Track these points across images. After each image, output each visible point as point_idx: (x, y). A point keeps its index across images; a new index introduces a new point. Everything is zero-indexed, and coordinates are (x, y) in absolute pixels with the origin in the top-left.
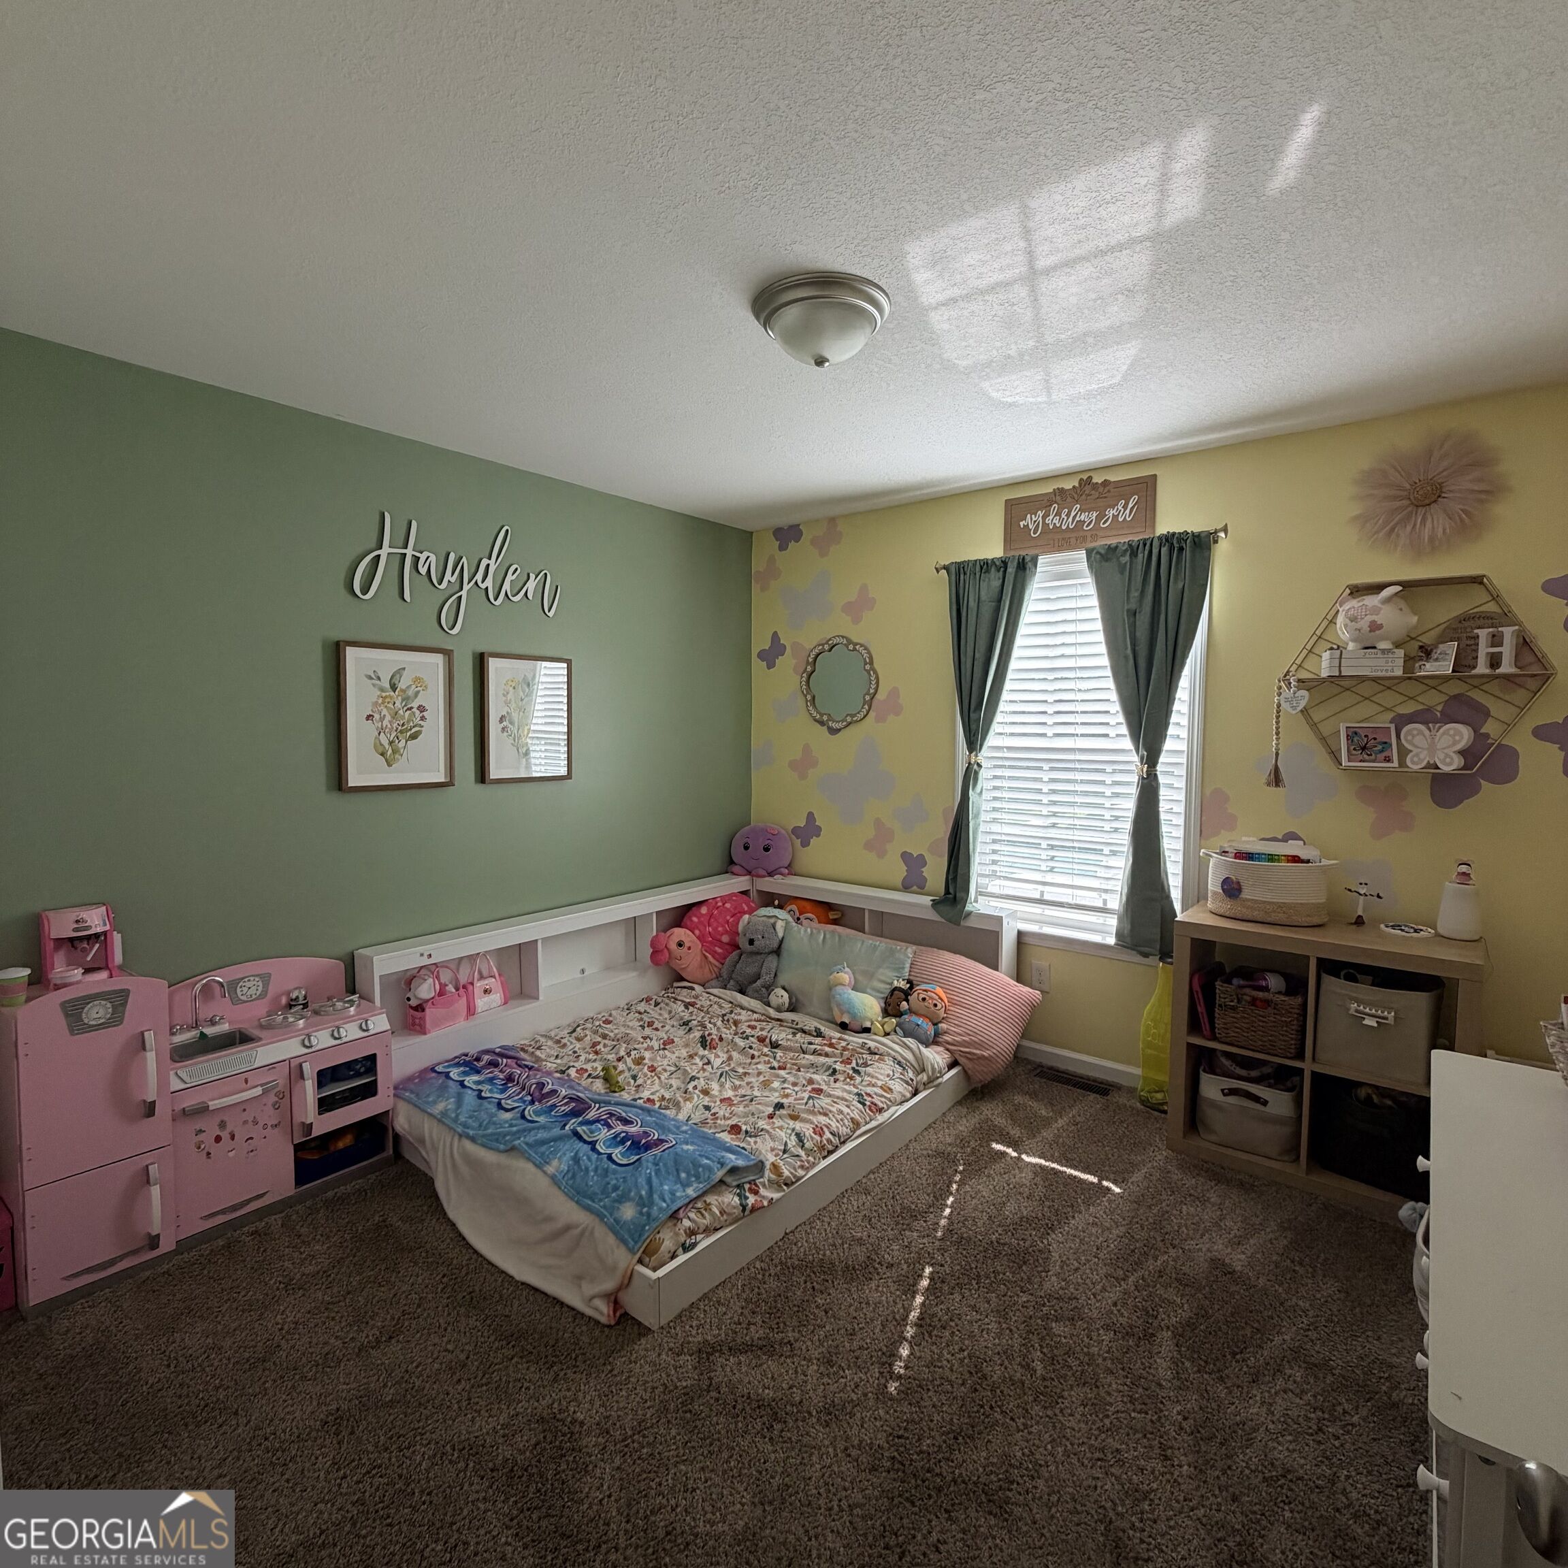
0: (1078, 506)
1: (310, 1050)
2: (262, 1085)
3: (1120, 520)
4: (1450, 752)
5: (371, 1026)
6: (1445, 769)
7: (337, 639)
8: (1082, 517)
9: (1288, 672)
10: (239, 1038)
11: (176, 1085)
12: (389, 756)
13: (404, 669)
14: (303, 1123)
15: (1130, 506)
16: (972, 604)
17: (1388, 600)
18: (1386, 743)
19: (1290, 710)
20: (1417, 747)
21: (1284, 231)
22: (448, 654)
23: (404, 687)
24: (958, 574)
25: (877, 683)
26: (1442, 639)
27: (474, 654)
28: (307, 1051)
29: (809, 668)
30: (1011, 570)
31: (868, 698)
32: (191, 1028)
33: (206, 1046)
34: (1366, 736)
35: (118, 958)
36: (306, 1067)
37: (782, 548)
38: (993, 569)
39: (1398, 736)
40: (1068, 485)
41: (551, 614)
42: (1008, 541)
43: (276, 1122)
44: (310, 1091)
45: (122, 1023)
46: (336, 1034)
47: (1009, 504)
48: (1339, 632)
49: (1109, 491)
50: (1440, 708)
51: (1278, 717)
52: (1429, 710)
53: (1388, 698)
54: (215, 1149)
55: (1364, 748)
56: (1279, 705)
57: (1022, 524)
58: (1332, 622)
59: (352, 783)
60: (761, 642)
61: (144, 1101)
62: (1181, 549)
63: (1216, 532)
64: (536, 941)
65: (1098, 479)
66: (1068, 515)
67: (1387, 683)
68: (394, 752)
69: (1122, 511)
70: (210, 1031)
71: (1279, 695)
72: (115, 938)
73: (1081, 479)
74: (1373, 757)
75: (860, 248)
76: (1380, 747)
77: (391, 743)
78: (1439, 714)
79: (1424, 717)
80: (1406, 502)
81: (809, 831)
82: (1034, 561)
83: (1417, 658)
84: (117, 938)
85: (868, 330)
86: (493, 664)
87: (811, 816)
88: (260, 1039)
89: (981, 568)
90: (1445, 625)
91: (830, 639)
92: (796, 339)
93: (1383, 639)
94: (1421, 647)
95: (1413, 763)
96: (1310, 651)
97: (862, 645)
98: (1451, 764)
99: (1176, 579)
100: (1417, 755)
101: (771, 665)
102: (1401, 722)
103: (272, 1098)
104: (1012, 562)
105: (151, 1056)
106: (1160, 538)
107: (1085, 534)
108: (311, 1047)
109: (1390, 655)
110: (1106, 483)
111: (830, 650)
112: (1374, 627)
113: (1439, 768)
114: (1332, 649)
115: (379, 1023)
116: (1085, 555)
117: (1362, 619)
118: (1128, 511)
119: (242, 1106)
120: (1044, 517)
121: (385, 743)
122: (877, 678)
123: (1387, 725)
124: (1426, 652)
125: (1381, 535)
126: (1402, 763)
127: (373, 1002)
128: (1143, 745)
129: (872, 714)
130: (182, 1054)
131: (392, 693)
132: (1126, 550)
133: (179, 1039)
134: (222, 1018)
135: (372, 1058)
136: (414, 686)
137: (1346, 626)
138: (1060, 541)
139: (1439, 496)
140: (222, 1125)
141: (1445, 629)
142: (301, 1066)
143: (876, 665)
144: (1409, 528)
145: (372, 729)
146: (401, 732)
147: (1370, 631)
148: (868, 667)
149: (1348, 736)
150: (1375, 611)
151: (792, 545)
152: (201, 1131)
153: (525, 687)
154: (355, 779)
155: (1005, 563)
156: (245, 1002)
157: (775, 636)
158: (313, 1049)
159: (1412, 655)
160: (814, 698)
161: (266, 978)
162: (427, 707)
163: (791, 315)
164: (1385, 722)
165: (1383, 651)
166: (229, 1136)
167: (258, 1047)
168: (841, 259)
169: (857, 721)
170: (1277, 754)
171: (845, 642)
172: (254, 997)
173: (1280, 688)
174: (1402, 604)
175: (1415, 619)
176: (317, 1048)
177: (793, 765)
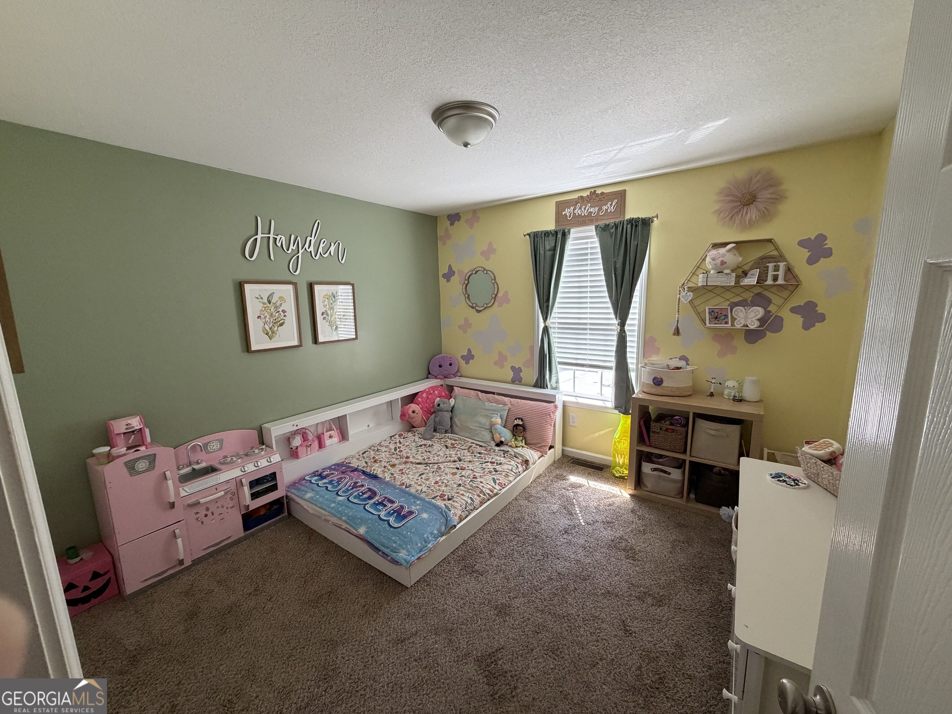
0: (590, 204)
1: (245, 473)
2: (223, 490)
3: (609, 211)
4: (754, 319)
5: (272, 460)
6: (752, 327)
7: (239, 281)
8: (591, 210)
9: (684, 284)
10: (211, 470)
11: (183, 494)
12: (270, 334)
13: (274, 293)
14: (245, 505)
15: (613, 204)
16: (542, 252)
17: (729, 251)
18: (726, 315)
19: (684, 301)
20: (738, 317)
21: (688, 80)
22: (295, 284)
23: (274, 302)
24: (534, 238)
25: (498, 289)
26: (752, 268)
27: (307, 283)
28: (243, 473)
29: (466, 282)
30: (560, 236)
31: (493, 296)
32: (188, 466)
33: (196, 474)
34: (717, 312)
35: (149, 440)
36: (244, 480)
37: (452, 224)
38: (551, 236)
39: (731, 312)
40: (585, 194)
41: (343, 262)
42: (557, 221)
43: (232, 506)
44: (247, 491)
45: (154, 469)
46: (256, 465)
47: (558, 204)
48: (707, 265)
49: (604, 198)
50: (750, 299)
51: (679, 304)
52: (745, 300)
53: (728, 295)
54: (204, 519)
55: (716, 318)
56: (679, 299)
57: (563, 213)
58: (704, 260)
59: (253, 348)
60: (443, 270)
61: (169, 502)
62: (636, 226)
63: (653, 217)
64: (346, 415)
65: (599, 191)
66: (585, 209)
67: (728, 288)
68: (273, 332)
69: (610, 207)
70: (196, 467)
71: (680, 294)
72: (146, 431)
73: (591, 192)
74: (720, 322)
75: (484, 90)
76: (723, 317)
77: (270, 328)
78: (749, 302)
79: (743, 303)
80: (739, 203)
81: (469, 357)
82: (569, 232)
83: (741, 277)
84: (147, 431)
85: (489, 129)
86: (317, 288)
87: (469, 350)
88: (221, 470)
89: (545, 235)
90: (754, 261)
91: (475, 269)
92: (454, 134)
93: (727, 268)
94: (743, 272)
95: (737, 324)
96: (693, 273)
97: (490, 271)
98: (754, 325)
99: (634, 240)
100: (739, 321)
101: (448, 281)
102: (733, 305)
103: (229, 495)
104: (560, 232)
105: (170, 483)
106: (627, 220)
107: (593, 218)
108: (245, 471)
109: (729, 276)
110: (602, 193)
111: (476, 273)
112: (723, 263)
113: (749, 327)
114: (703, 273)
115: (276, 458)
116: (594, 228)
117: (717, 259)
118: (612, 207)
119: (216, 501)
120: (574, 210)
121: (268, 329)
122: (498, 286)
123: (727, 307)
124: (745, 274)
125: (727, 219)
126: (733, 325)
127: (272, 448)
128: (619, 317)
129: (496, 303)
130: (185, 479)
131: (269, 305)
132: (613, 226)
133: (183, 472)
134: (202, 461)
135: (274, 474)
136: (279, 301)
137: (710, 262)
138: (582, 221)
139: (754, 201)
140: (207, 509)
141: (754, 263)
142: (241, 480)
143: (497, 280)
144: (740, 216)
145: (260, 322)
146: (275, 323)
147: (721, 265)
148: (493, 281)
149: (709, 312)
150: (724, 255)
151: (456, 223)
152: (197, 513)
153: (333, 298)
154: (254, 347)
155: (556, 232)
156: (212, 452)
157: (450, 267)
158: (246, 472)
159: (739, 275)
160: (469, 296)
161: (221, 441)
162: (286, 310)
163: (451, 122)
164: (726, 306)
165: (726, 274)
166: (211, 514)
167: (220, 473)
168: (474, 95)
169: (489, 307)
170: (678, 321)
171: (482, 269)
172: (216, 450)
173: (680, 291)
174: (736, 252)
175: (741, 259)
176: (248, 472)
177: (460, 327)
